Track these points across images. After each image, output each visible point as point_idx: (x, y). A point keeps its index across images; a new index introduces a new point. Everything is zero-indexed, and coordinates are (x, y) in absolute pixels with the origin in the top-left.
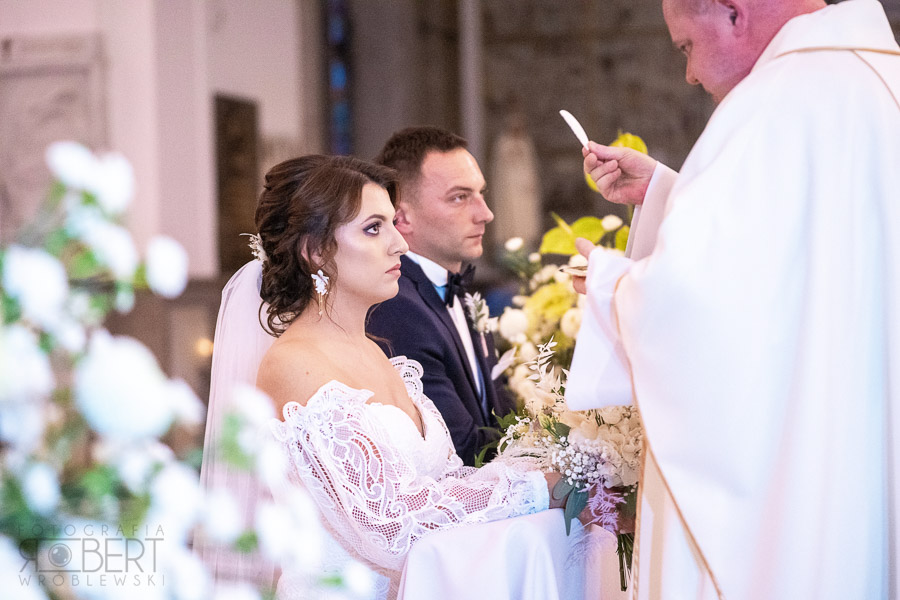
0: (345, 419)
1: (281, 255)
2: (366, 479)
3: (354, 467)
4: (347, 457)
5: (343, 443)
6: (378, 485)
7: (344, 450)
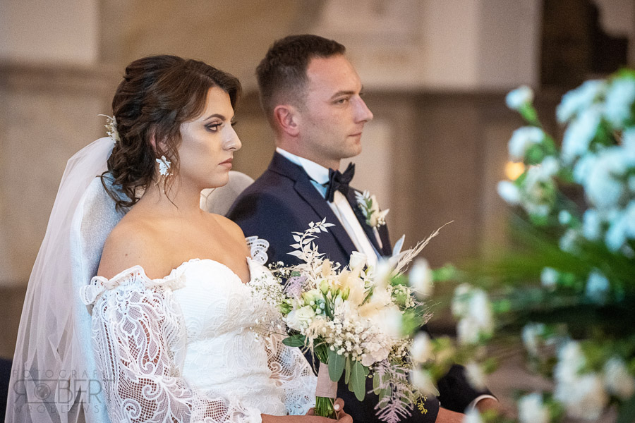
0: (140, 302)
1: (133, 138)
2: (143, 356)
3: (136, 343)
4: (133, 333)
5: (132, 321)
6: (152, 364)
7: (133, 327)
